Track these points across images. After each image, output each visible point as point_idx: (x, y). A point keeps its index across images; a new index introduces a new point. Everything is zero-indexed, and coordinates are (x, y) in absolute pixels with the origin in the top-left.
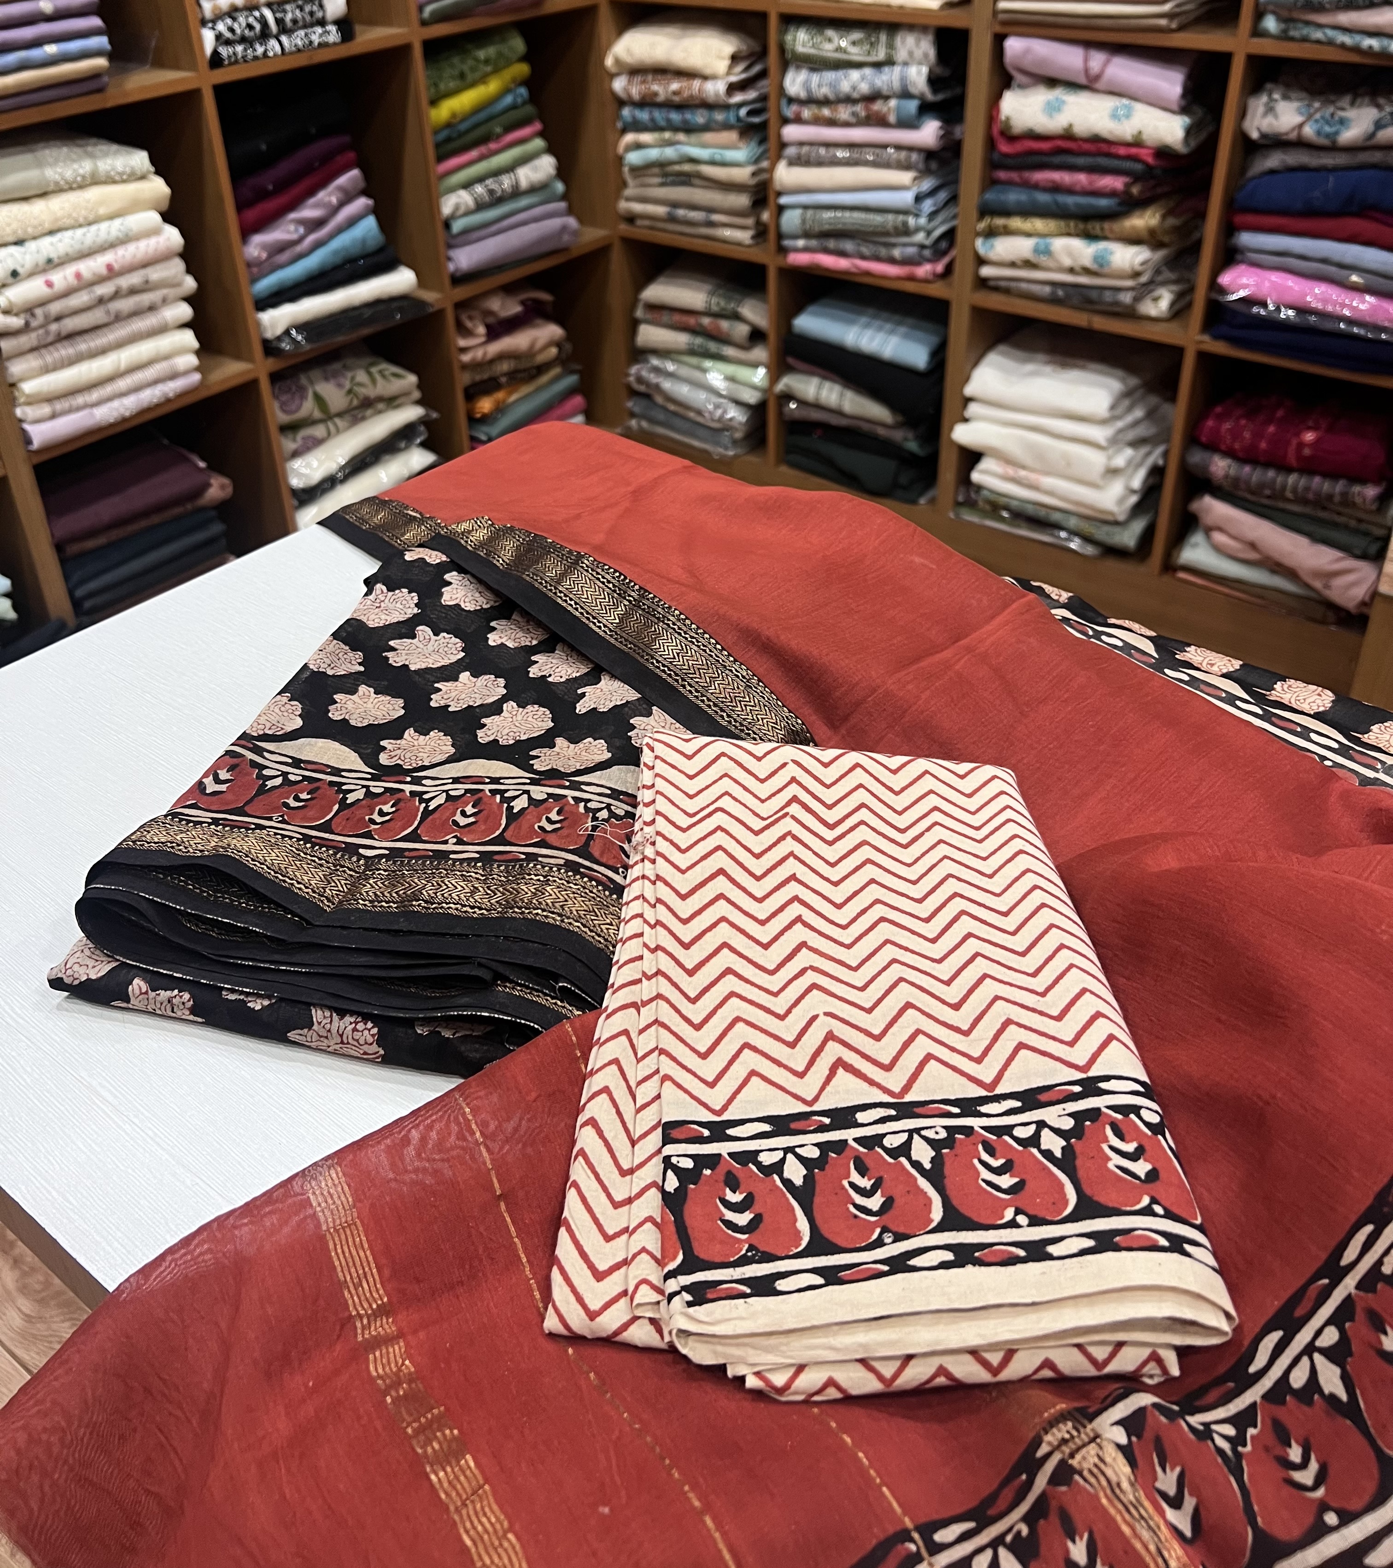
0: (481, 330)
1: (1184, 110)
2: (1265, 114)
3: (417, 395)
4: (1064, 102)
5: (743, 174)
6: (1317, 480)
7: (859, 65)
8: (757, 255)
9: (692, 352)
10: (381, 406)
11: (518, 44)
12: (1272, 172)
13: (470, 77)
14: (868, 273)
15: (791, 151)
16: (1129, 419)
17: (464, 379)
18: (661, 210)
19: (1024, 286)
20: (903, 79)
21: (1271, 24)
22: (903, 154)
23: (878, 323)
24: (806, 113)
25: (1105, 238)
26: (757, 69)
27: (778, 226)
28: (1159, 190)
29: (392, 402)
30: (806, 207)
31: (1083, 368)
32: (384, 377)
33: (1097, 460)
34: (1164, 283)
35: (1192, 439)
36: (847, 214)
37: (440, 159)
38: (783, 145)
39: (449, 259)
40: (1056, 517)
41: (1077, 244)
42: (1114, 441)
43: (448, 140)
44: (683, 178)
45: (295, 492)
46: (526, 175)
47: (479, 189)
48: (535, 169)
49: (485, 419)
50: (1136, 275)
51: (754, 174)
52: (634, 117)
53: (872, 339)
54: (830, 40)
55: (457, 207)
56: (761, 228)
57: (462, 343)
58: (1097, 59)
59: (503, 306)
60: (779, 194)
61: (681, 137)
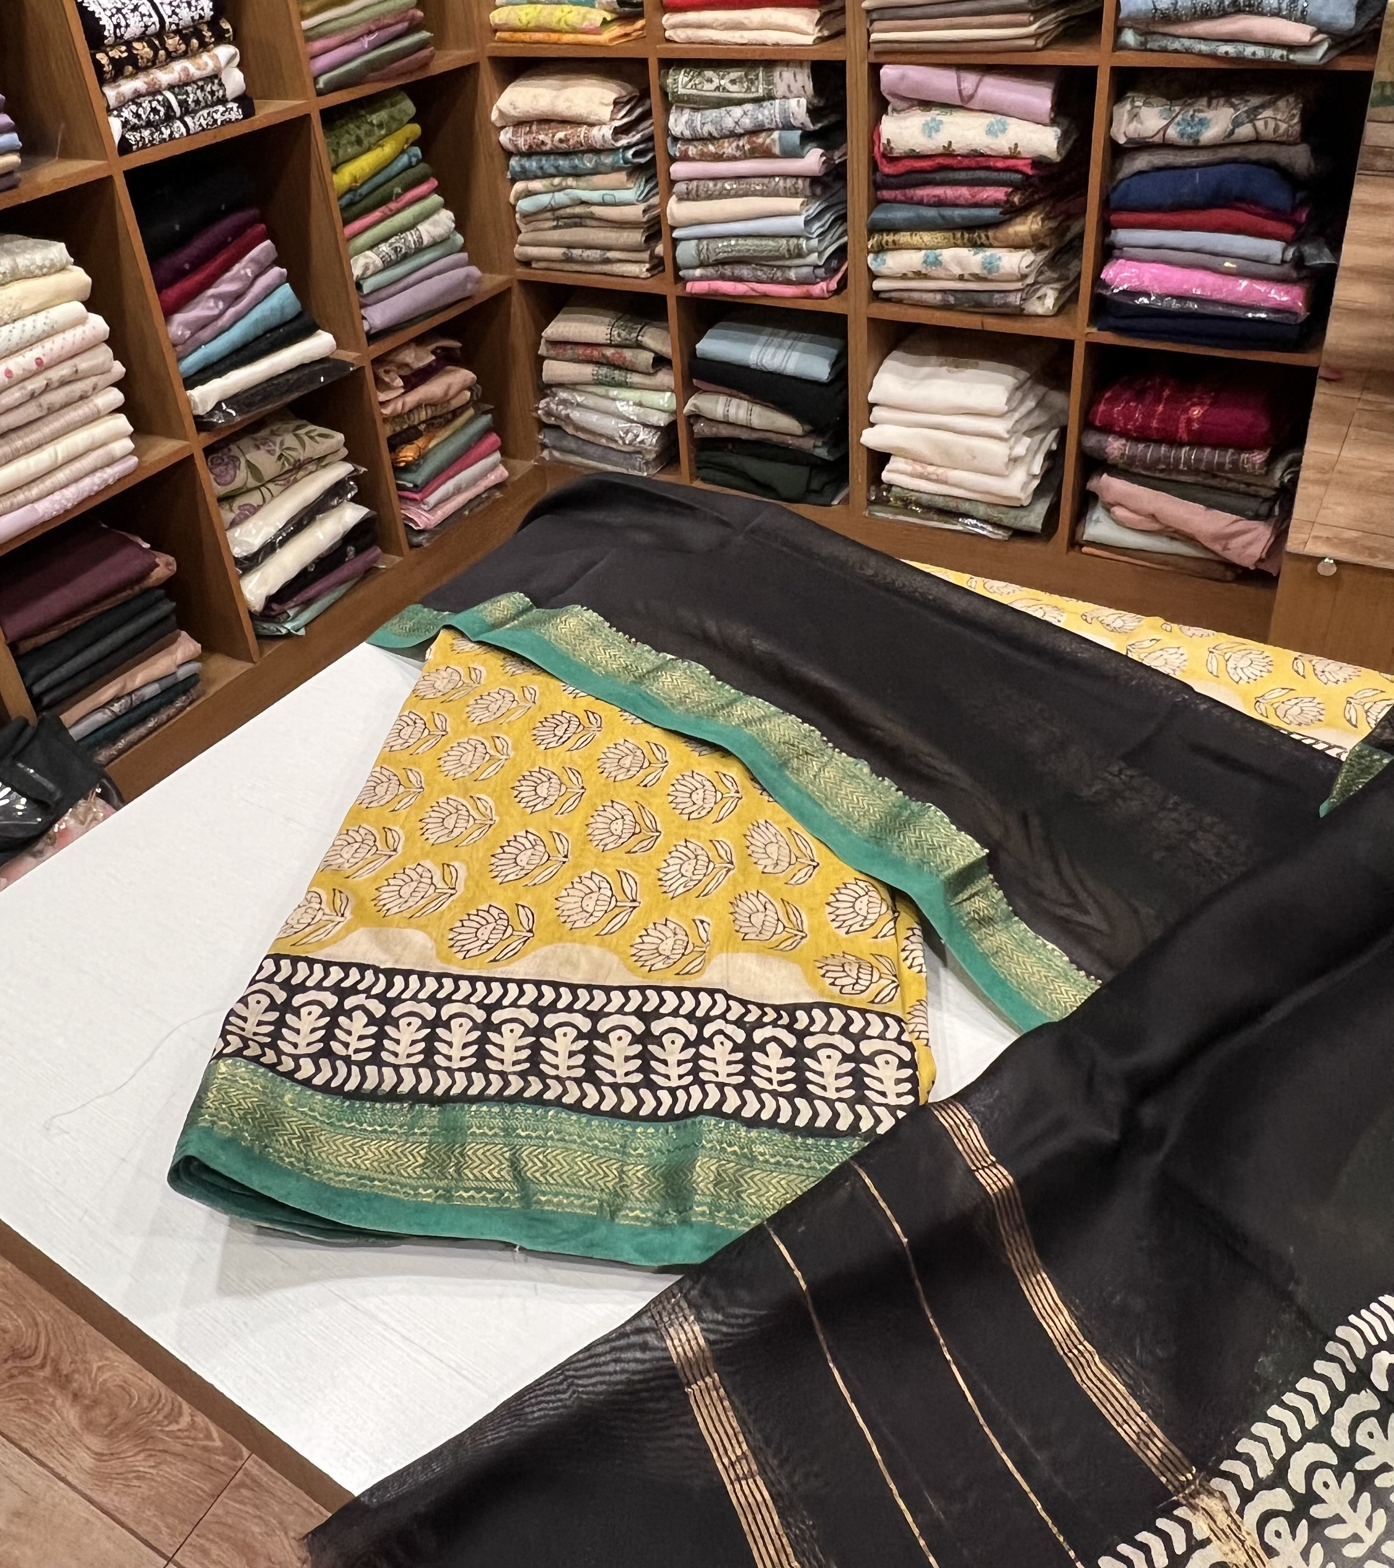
0: (399, 382)
1: (1053, 122)
2: (1131, 121)
3: (344, 452)
4: (941, 122)
5: (635, 212)
6: (1207, 450)
7: (740, 102)
8: (654, 287)
9: (599, 383)
10: (311, 467)
11: (408, 107)
12: (1140, 173)
13: (366, 143)
14: (765, 296)
15: (680, 187)
16: (1023, 410)
17: (386, 431)
18: (557, 252)
19: (916, 295)
20: (784, 111)
21: (1129, 37)
22: (790, 182)
23: (777, 340)
24: (692, 151)
25: (991, 246)
26: (638, 111)
27: (674, 258)
28: (1036, 197)
29: (321, 462)
30: (700, 239)
31: (976, 367)
32: (311, 438)
33: (999, 451)
34: (1046, 283)
35: (1087, 425)
36: (741, 241)
37: (346, 222)
38: (673, 183)
39: (364, 318)
40: (965, 507)
41: (964, 253)
42: (1012, 432)
43: (351, 204)
44: (577, 220)
45: (237, 561)
46: (428, 231)
47: (384, 248)
48: (435, 224)
49: (409, 468)
50: (1024, 277)
51: (645, 211)
52: (522, 167)
53: (774, 356)
54: (710, 81)
55: (366, 268)
56: (656, 261)
57: (382, 397)
58: (969, 81)
59: (417, 358)
60: (673, 228)
61: (570, 181)
